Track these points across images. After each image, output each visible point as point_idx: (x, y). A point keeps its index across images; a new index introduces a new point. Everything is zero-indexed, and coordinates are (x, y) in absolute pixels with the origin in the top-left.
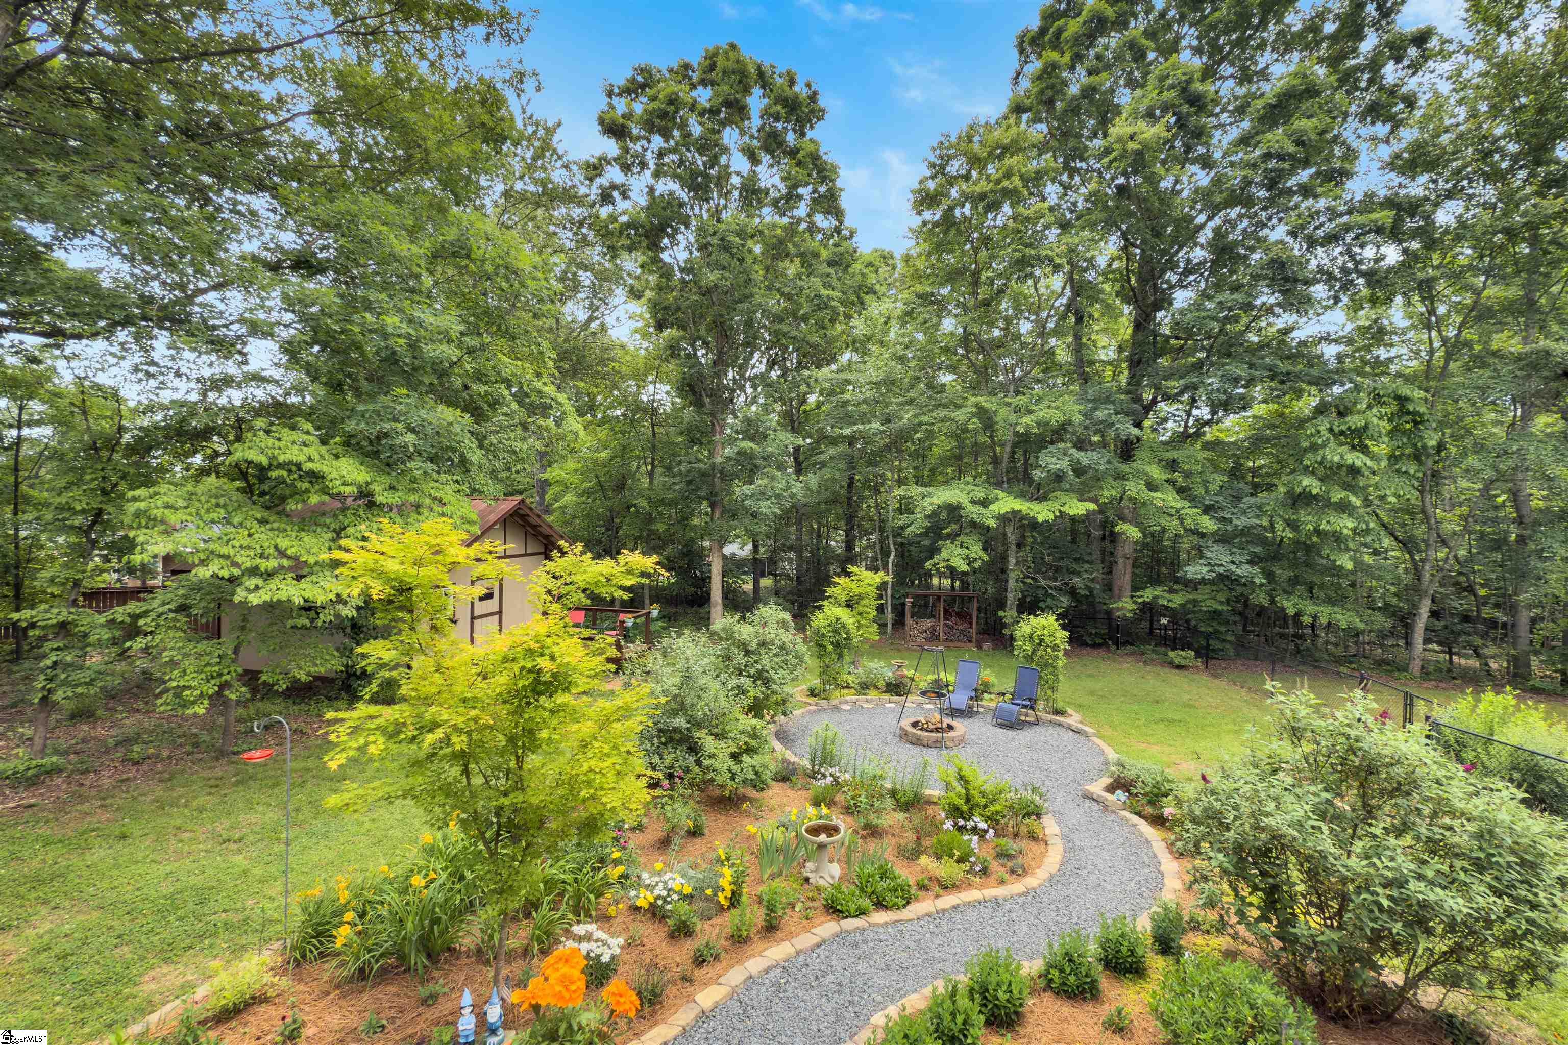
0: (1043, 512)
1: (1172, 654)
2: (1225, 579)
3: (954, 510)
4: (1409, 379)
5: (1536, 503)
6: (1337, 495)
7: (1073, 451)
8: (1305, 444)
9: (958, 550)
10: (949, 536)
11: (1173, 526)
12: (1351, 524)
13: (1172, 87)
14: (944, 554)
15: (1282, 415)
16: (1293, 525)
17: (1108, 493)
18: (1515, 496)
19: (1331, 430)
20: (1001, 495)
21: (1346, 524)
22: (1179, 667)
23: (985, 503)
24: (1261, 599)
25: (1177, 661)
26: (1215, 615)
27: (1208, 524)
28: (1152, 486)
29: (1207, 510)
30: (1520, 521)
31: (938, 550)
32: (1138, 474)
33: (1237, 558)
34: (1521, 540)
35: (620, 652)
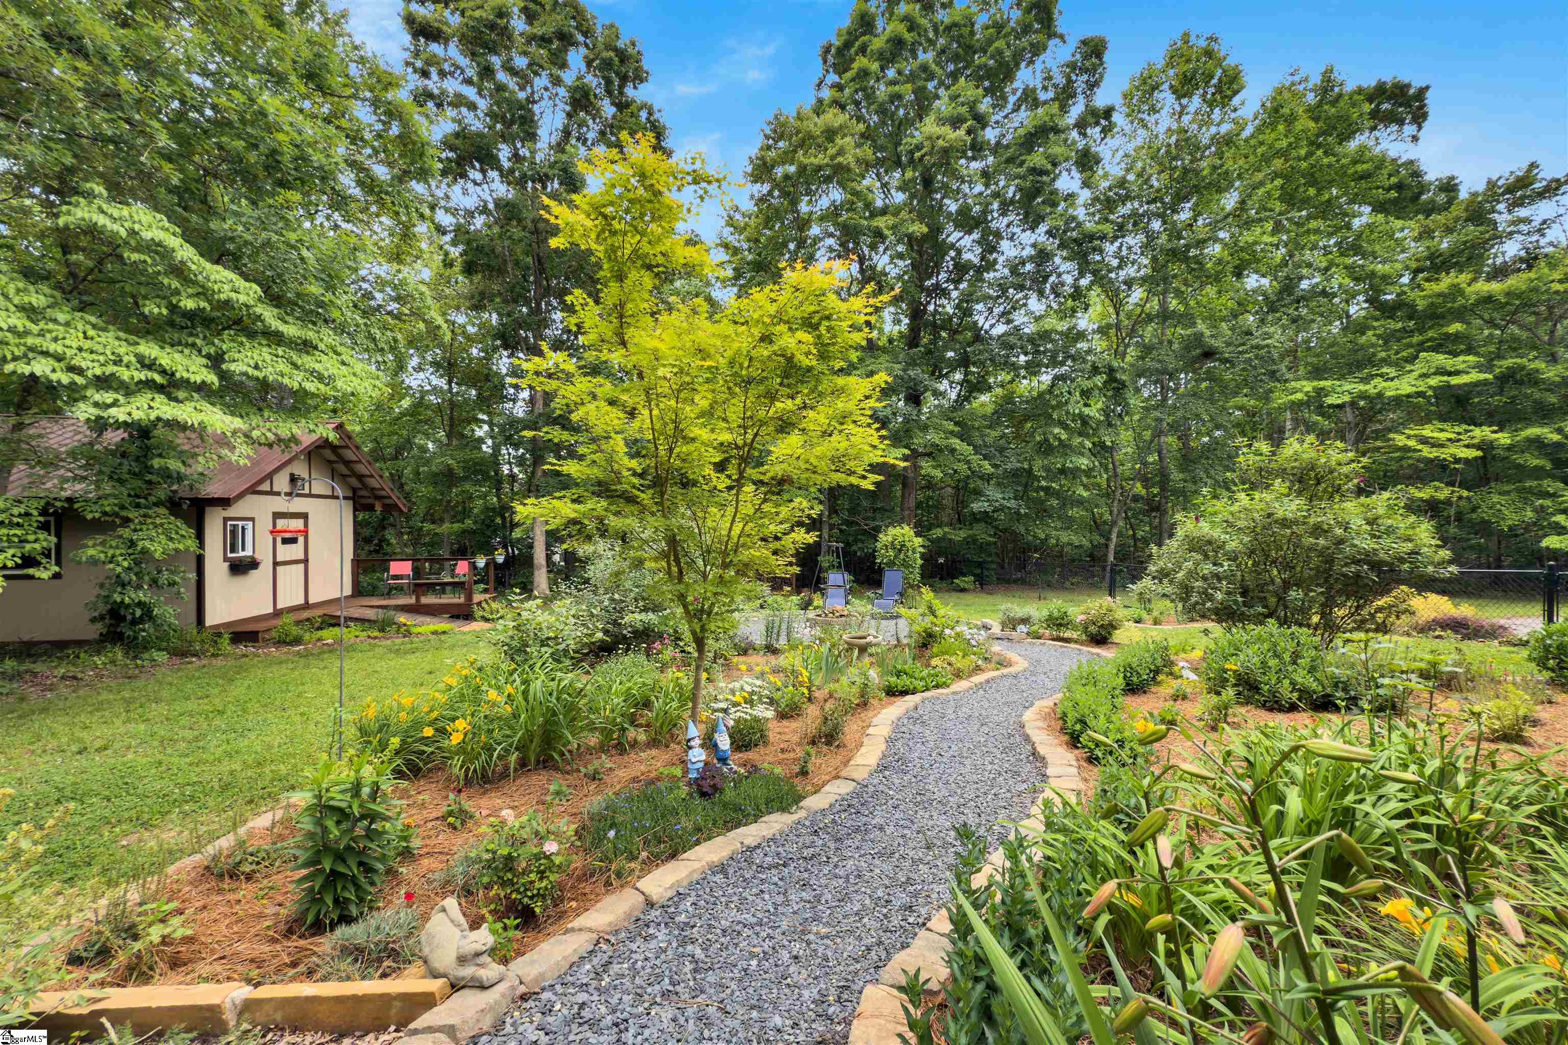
1: (959, 580)
11: (964, 469)
13: (963, 105)
22: (963, 590)
25: (962, 585)
26: (986, 546)
27: (987, 467)
33: (1008, 494)
35: (469, 598)
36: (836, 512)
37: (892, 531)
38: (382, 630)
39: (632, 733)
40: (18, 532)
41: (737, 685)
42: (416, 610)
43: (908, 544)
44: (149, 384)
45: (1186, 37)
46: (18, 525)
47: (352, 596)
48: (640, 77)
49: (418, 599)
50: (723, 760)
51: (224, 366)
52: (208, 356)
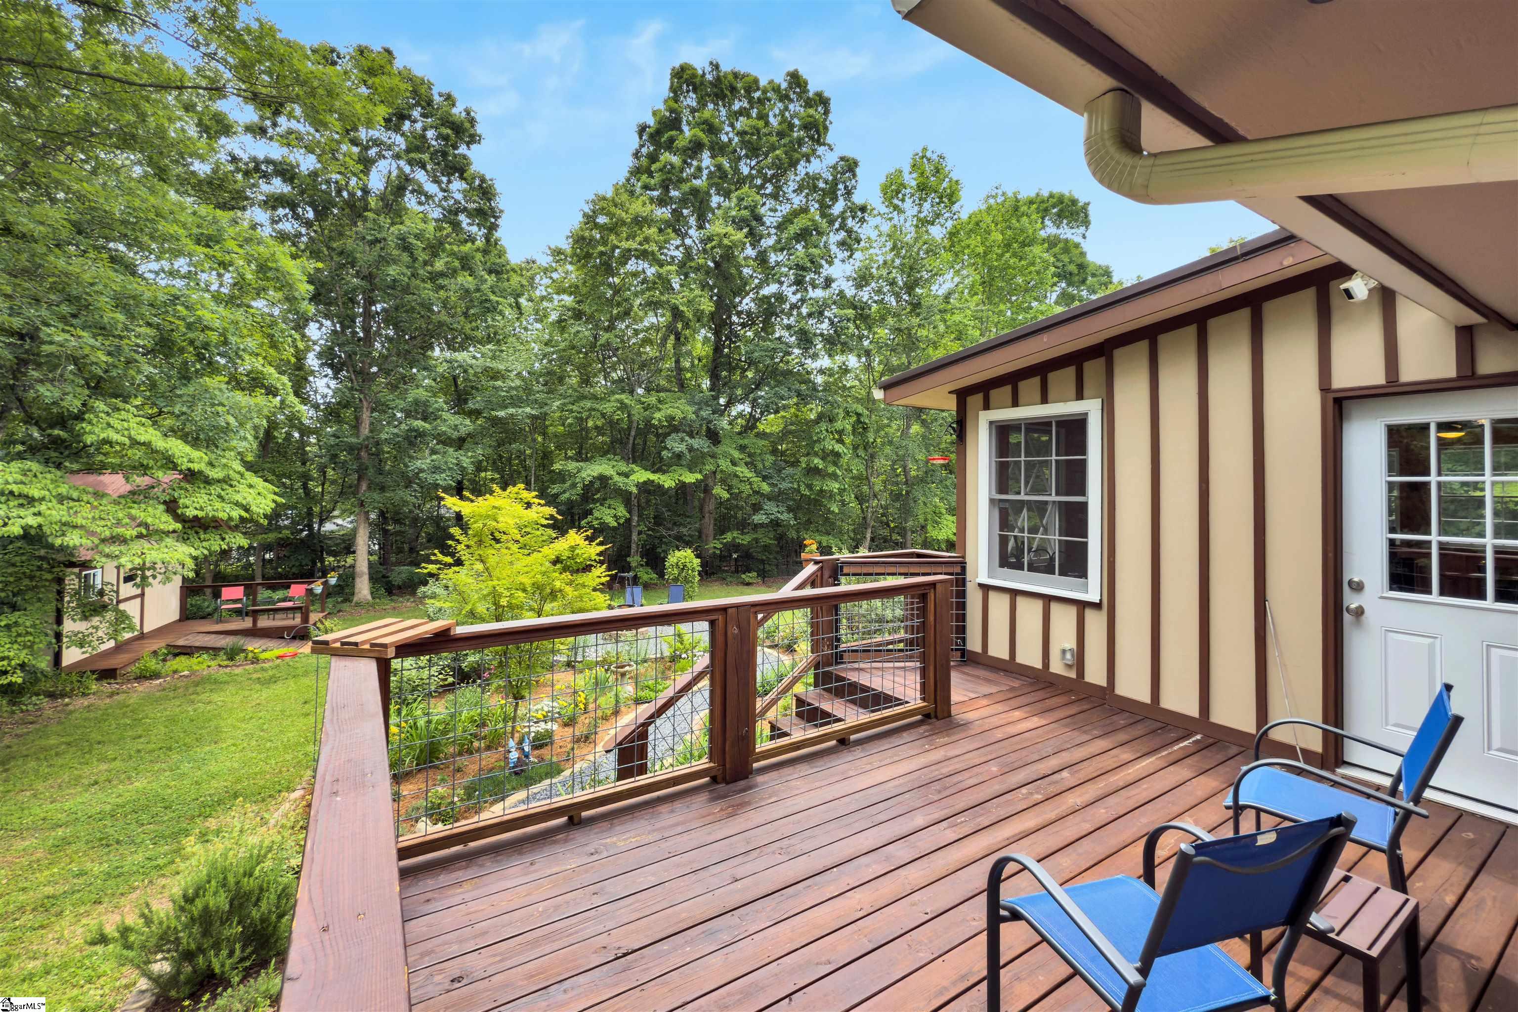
0: (667, 481)
1: (743, 576)
2: (775, 524)
3: (603, 479)
4: (858, 400)
5: (913, 473)
6: (831, 469)
7: (687, 438)
8: (815, 438)
9: (608, 511)
10: (598, 500)
11: (746, 489)
12: (837, 486)
13: (746, 208)
14: (597, 514)
15: (797, 416)
16: (810, 487)
17: (709, 467)
18: (905, 468)
19: (827, 431)
20: (636, 468)
21: (835, 486)
22: (748, 584)
23: (627, 475)
24: (792, 534)
25: (747, 580)
26: (766, 548)
27: (765, 488)
28: (734, 463)
29: (765, 478)
30: (906, 483)
31: (590, 512)
32: (726, 455)
33: (781, 509)
34: (908, 493)
35: (305, 619)
36: (643, 520)
37: (678, 554)
38: (231, 659)
39: (476, 744)
40: (31, 638)
41: (539, 707)
42: (254, 633)
43: (689, 565)
44: (140, 536)
45: (925, 149)
46: (31, 634)
47: (180, 620)
48: (474, 140)
49: (255, 622)
50: (527, 756)
51: (179, 511)
52: (165, 502)
